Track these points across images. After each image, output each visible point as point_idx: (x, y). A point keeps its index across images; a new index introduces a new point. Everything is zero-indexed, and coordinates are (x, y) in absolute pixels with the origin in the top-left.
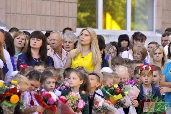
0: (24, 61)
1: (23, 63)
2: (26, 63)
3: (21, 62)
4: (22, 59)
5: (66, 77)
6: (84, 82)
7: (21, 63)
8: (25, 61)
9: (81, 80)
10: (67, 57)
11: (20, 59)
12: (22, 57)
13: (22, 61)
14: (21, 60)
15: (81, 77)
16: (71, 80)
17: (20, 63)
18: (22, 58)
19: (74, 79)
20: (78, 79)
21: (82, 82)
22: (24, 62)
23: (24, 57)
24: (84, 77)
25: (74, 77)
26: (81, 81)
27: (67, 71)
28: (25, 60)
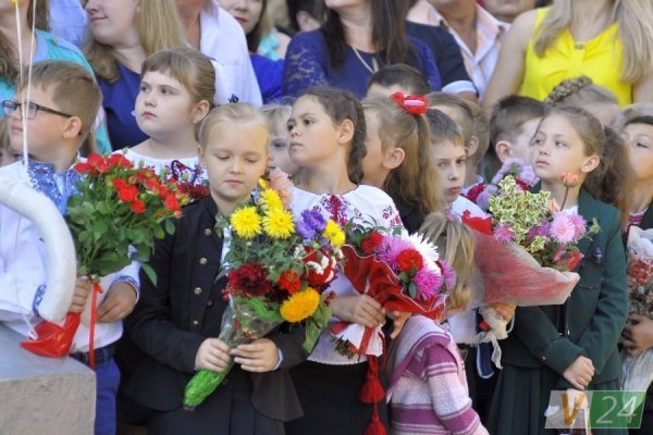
0: (312, 63)
1: (308, 71)
2: (322, 75)
3: (301, 69)
4: (305, 56)
5: (502, 135)
6: (602, 163)
7: (298, 71)
8: (318, 65)
9: (589, 152)
10: (499, 45)
11: (296, 57)
12: (307, 48)
13: (302, 66)
14: (299, 60)
15: (593, 140)
16: (543, 149)
17: (293, 73)
18: (304, 51)
19: (557, 143)
20: (579, 146)
21: (592, 164)
22: (312, 70)
23: (313, 47)
24: (604, 140)
25: (559, 136)
26: (589, 158)
27: (504, 111)
28: (317, 60)
